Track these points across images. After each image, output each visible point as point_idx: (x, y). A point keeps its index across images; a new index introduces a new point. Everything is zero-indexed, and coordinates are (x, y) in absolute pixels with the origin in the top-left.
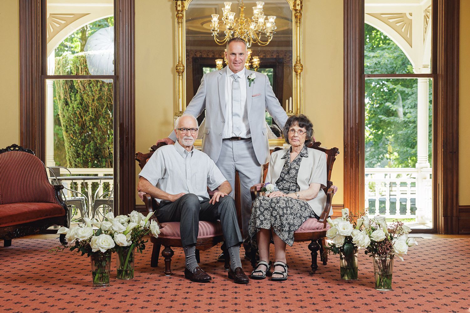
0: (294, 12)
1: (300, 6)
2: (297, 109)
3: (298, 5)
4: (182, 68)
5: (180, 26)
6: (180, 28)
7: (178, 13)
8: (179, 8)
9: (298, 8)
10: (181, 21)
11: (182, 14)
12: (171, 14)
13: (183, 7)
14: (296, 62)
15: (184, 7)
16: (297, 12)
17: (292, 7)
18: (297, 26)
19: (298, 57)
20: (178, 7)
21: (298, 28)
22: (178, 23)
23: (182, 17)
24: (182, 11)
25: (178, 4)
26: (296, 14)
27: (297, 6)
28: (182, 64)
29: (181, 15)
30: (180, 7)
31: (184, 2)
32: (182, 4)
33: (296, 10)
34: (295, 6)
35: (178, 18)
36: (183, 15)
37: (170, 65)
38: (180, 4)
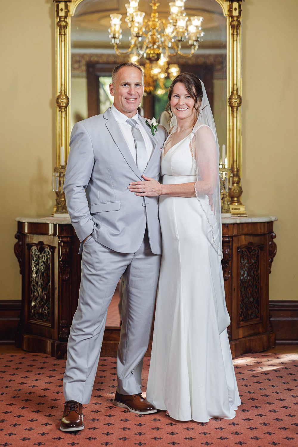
0: (229, 20)
1: (237, 11)
2: (233, 161)
3: (236, 9)
4: (65, 101)
5: (63, 39)
6: (63, 43)
7: (60, 21)
8: (62, 14)
9: (235, 13)
10: (64, 32)
11: (66, 22)
12: (49, 21)
13: (67, 12)
14: (232, 92)
15: (69, 11)
16: (234, 20)
17: (225, 12)
18: (234, 40)
19: (235, 86)
20: (60, 11)
21: (235, 43)
22: (60, 34)
23: (65, 27)
24: (65, 17)
25: (60, 8)
26: (233, 23)
27: (234, 11)
28: (66, 95)
29: (63, 24)
30: (64, 12)
31: (68, 4)
32: (66, 7)
33: (232, 17)
34: (230, 11)
35: (60, 27)
36: (67, 24)
37: (49, 96)
38: (64, 8)
